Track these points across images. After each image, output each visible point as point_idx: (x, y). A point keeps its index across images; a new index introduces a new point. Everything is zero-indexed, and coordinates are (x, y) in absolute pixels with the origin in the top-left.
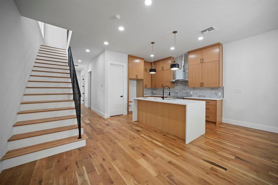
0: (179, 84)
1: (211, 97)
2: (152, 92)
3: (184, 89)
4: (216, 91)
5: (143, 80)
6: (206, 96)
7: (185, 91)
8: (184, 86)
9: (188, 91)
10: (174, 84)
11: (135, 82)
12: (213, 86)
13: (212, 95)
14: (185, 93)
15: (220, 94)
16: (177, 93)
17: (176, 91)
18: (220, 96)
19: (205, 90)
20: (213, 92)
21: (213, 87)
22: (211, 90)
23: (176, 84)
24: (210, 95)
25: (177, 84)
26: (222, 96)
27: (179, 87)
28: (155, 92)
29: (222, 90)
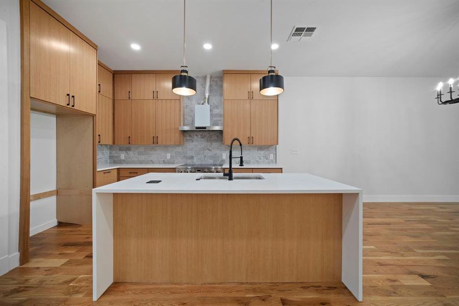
0: (195, 137)
1: (258, 162)
2: (111, 157)
3: (208, 147)
4: (267, 153)
5: (93, 116)
6: (250, 161)
7: (210, 154)
8: (207, 141)
9: (218, 152)
10: (184, 136)
11: (53, 119)
12: (263, 144)
13: (260, 159)
14: (211, 157)
15: (272, 156)
16: (192, 158)
17: (189, 154)
18: (272, 161)
19: (249, 150)
20: (262, 153)
21: (262, 146)
22: (258, 150)
23: (188, 138)
24: (258, 159)
25: (190, 136)
26: (274, 161)
27: (195, 143)
28: (123, 156)
29: (274, 149)
